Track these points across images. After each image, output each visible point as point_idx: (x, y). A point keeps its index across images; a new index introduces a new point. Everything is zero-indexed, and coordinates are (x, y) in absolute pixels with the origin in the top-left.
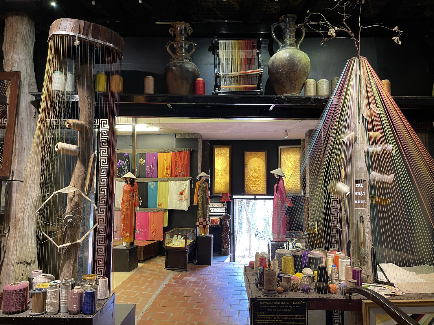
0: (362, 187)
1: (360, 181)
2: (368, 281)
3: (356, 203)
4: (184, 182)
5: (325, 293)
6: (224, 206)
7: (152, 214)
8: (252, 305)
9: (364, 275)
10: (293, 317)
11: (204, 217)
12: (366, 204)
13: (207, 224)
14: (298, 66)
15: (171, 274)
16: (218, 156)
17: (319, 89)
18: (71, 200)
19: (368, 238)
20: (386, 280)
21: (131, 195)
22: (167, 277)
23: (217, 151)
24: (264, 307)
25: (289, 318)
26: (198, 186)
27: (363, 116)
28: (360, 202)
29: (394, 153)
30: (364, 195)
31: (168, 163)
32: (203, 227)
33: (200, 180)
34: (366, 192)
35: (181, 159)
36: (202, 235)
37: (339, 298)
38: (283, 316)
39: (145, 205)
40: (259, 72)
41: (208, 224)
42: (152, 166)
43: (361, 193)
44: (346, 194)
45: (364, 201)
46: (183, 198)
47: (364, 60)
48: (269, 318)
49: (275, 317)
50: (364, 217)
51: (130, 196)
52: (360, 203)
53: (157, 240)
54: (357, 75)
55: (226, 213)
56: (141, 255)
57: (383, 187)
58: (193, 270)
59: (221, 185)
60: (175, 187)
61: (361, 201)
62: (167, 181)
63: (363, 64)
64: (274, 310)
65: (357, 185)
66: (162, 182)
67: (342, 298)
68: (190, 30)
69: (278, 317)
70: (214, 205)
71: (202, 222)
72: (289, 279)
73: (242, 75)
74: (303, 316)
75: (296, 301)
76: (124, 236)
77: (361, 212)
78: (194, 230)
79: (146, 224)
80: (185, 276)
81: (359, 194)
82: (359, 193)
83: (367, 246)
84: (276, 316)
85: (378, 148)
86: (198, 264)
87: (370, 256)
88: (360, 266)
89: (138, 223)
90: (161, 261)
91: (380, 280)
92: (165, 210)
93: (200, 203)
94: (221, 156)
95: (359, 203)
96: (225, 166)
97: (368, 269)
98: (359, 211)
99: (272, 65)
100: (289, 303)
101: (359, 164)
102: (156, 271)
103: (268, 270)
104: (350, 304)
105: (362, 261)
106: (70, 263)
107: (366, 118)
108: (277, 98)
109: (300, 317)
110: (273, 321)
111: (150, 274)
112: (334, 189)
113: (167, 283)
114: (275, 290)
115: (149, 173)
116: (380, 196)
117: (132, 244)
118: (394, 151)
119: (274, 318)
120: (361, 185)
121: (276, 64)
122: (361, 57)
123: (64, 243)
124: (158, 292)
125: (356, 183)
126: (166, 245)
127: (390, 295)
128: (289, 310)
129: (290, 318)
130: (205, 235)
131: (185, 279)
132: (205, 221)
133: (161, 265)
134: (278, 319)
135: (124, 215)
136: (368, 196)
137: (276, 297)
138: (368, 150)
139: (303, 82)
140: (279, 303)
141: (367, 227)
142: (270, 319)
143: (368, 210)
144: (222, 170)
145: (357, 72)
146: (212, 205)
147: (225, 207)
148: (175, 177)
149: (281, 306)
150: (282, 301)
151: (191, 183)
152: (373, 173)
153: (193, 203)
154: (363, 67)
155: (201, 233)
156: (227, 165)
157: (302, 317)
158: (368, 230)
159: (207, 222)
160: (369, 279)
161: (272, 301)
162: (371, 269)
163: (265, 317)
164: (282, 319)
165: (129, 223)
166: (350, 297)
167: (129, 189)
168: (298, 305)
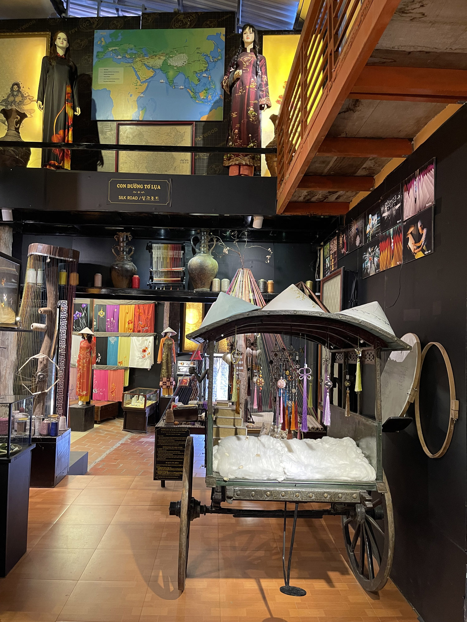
0: (241, 358)
1: (240, 354)
4: (147, 338)
6: (194, 365)
7: (112, 372)
8: (156, 431)
10: (181, 438)
11: (169, 377)
12: (243, 369)
13: (171, 385)
15: (129, 435)
16: (190, 308)
17: (222, 286)
18: (41, 362)
19: (243, 392)
21: (88, 352)
22: (123, 437)
26: (163, 342)
31: (130, 317)
32: (167, 388)
33: (165, 336)
34: (243, 361)
35: (145, 312)
36: (166, 396)
38: (175, 438)
39: (104, 362)
40: (181, 270)
41: (172, 385)
42: (112, 319)
46: (146, 355)
47: (246, 271)
49: (170, 438)
51: (86, 353)
53: (117, 401)
54: (240, 281)
56: (98, 415)
60: (138, 343)
61: (240, 368)
62: (129, 336)
63: (245, 274)
65: (238, 356)
66: (123, 337)
68: (130, 237)
69: (172, 438)
70: (184, 364)
71: (166, 382)
73: (169, 271)
74: (185, 438)
75: (183, 429)
76: (80, 395)
78: (156, 391)
79: (105, 383)
80: (143, 437)
81: (239, 362)
83: (242, 398)
87: (244, 404)
89: (96, 382)
90: (119, 423)
92: (126, 369)
93: (164, 361)
96: (198, 320)
101: (240, 342)
102: (113, 432)
103: (169, 410)
106: (40, 405)
108: (190, 293)
110: (169, 441)
111: (106, 434)
113: (123, 443)
114: (172, 423)
115: (109, 327)
117: (88, 403)
123: (36, 392)
124: (112, 449)
126: (124, 406)
128: (179, 434)
130: (169, 396)
131: (142, 440)
132: (169, 381)
133: (120, 427)
134: (172, 440)
135: (80, 372)
136: (245, 364)
140: (173, 430)
141: (243, 385)
142: (167, 440)
143: (244, 374)
144: (193, 324)
145: (241, 278)
146: (181, 364)
148: (138, 332)
151: (155, 339)
152: (249, 349)
153: (157, 361)
154: (245, 276)
155: (164, 394)
156: (200, 318)
158: (243, 387)
159: (171, 382)
161: (169, 429)
162: (243, 413)
163: (164, 438)
165: (85, 381)
167: (85, 346)
168: (184, 431)
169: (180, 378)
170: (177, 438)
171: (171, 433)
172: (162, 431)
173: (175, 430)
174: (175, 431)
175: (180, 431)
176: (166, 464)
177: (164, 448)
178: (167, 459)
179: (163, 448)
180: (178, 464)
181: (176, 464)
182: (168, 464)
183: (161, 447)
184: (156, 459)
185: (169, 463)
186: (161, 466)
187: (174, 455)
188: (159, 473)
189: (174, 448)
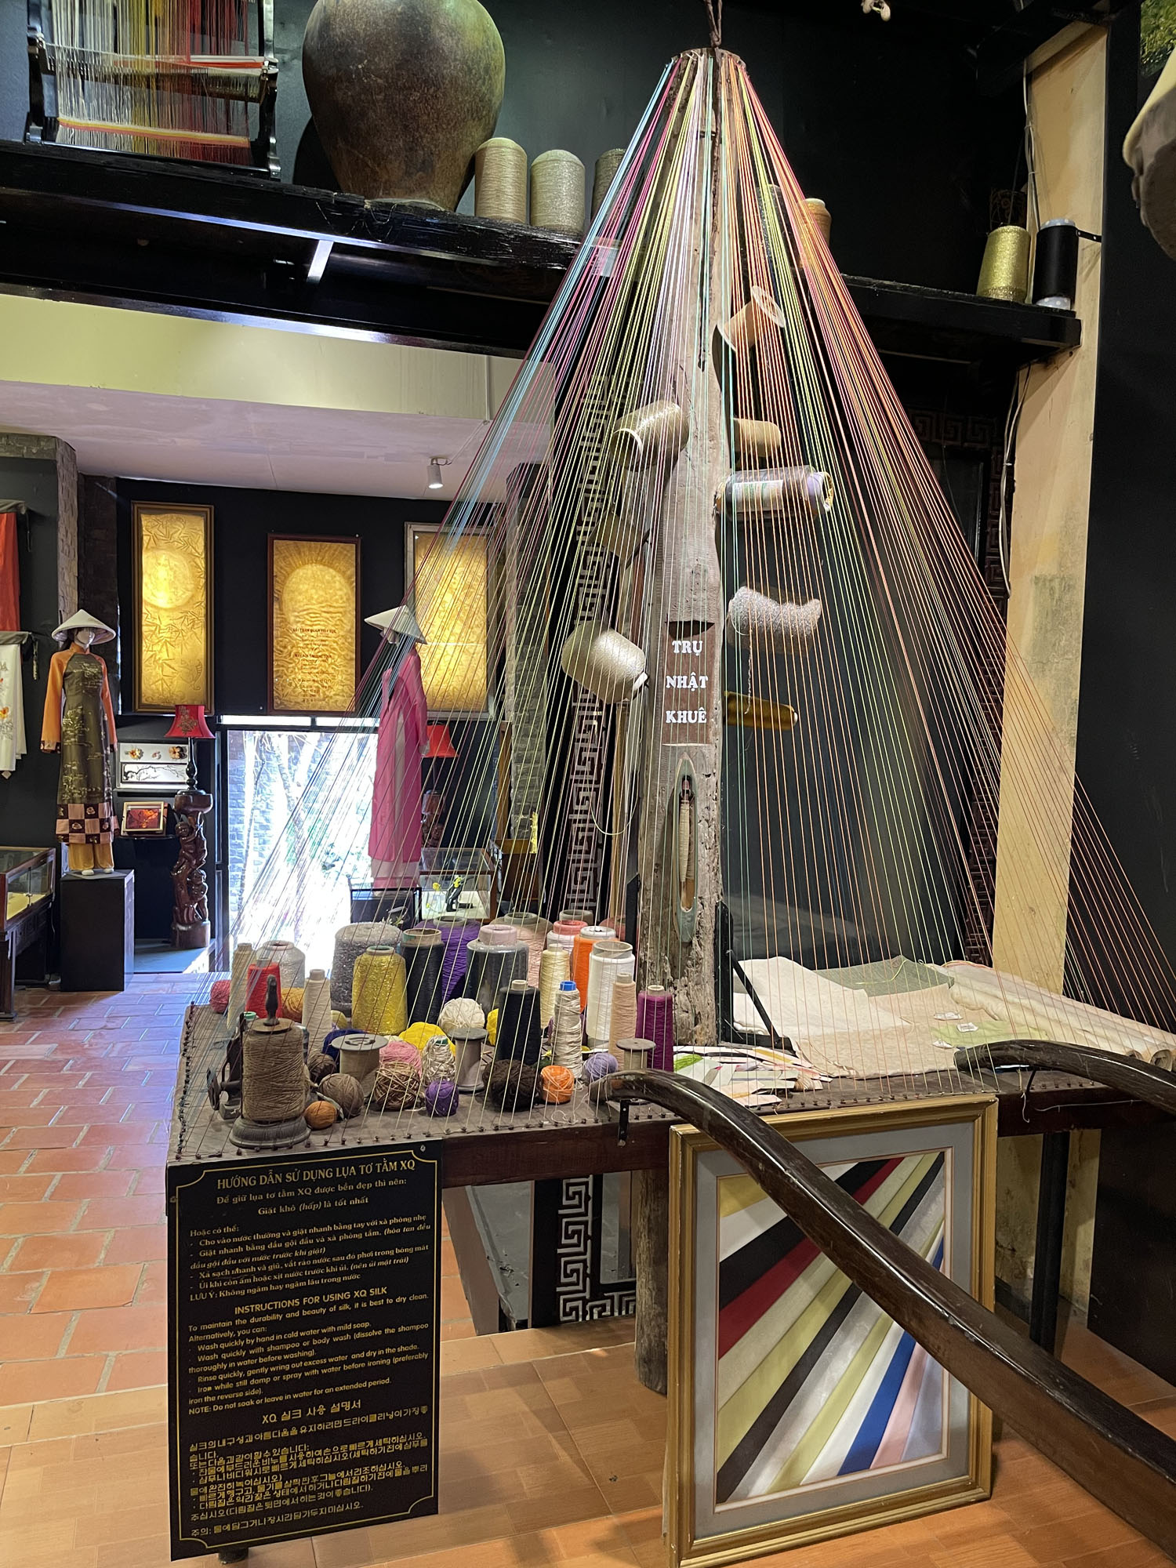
0: (698, 652)
1: (692, 629)
2: (696, 1037)
3: (668, 721)
5: (523, 1107)
6: (182, 756)
8: (176, 1200)
9: (685, 1015)
10: (374, 1228)
11: (92, 802)
12: (707, 726)
13: (102, 830)
14: (445, 59)
16: (157, 548)
17: (543, 197)
19: (708, 860)
20: (761, 1029)
23: (152, 526)
24: (236, 1201)
25: (356, 1236)
26: (60, 666)
27: (717, 335)
28: (685, 717)
29: (828, 506)
30: (703, 686)
32: (88, 842)
33: (68, 643)
34: (710, 675)
36: (85, 872)
37: (576, 1122)
38: (329, 1228)
40: (257, 72)
41: (109, 829)
43: (693, 678)
44: (630, 684)
45: (700, 713)
47: (734, 69)
48: (263, 1248)
49: (291, 1238)
50: (697, 777)
52: (685, 721)
54: (703, 135)
55: (191, 783)
57: (780, 657)
58: (41, 1015)
59: (168, 671)
61: (690, 713)
63: (730, 91)
64: (287, 1209)
65: (676, 643)
67: (591, 1123)
69: (304, 1236)
70: (141, 753)
71: (82, 822)
72: (370, 1060)
73: (171, 77)
74: (419, 1218)
75: (390, 1159)
77: (686, 757)
78: (45, 856)
81: (685, 682)
82: (685, 678)
83: (700, 898)
84: (295, 1233)
85: (768, 485)
86: (63, 988)
87: (711, 936)
88: (669, 977)
91: (739, 1027)
93: (70, 741)
94: (171, 549)
95: (679, 721)
96: (189, 594)
97: (699, 987)
98: (681, 754)
99: (321, 36)
100: (358, 1170)
101: (690, 551)
103: (266, 1029)
104: (622, 1143)
105: (679, 959)
107: (731, 346)
108: (340, 206)
109: (406, 1225)
110: (283, 1256)
112: (582, 658)
114: (295, 1118)
116: (766, 696)
118: (830, 500)
119: (287, 1245)
120: (695, 643)
121: (339, 30)
122: (726, 53)
125: (673, 636)
127: (780, 1092)
128: (357, 1201)
129: (360, 1236)
130: (96, 873)
132: (96, 816)
134: (307, 1247)
136: (717, 692)
137: (300, 1150)
138: (729, 490)
139: (466, 150)
140: (311, 1174)
141: (707, 821)
142: (268, 1252)
143: (712, 751)
144: (172, 610)
145: (704, 120)
146: (133, 753)
147: (187, 760)
149: (318, 1190)
150: (323, 1166)
151: (26, 656)
152: (744, 594)
153: (40, 742)
154: (730, 101)
155: (76, 864)
156: (197, 588)
157: (416, 1224)
158: (708, 833)
159: (102, 822)
160: (702, 1029)
161: (276, 1170)
162: (709, 989)
163: (243, 1244)
164: (320, 1245)
166: (624, 1115)
168: (399, 1174)
169: (128, 806)
170: (348, 1232)
171: (297, 1201)
172: (224, 1192)
173: (322, 1174)
174: (323, 1182)
175: (366, 1179)
176: (270, 1427)
177: (247, 1316)
178: (269, 1389)
179: (234, 1318)
180: (353, 1413)
181: (343, 1414)
182: (280, 1425)
183: (222, 1309)
184: (185, 1408)
185: (286, 1417)
186: (223, 1453)
187: (321, 1352)
188: (214, 1499)
189: (322, 1304)
